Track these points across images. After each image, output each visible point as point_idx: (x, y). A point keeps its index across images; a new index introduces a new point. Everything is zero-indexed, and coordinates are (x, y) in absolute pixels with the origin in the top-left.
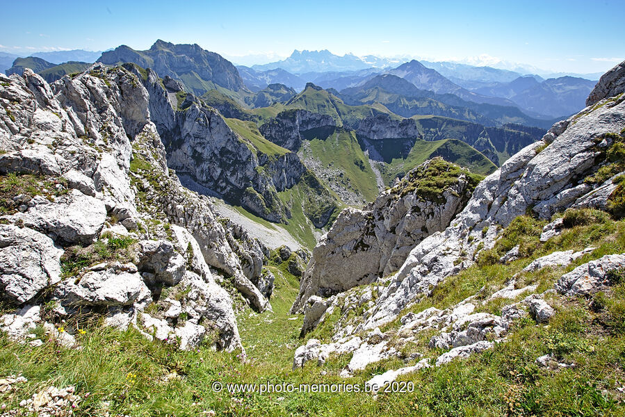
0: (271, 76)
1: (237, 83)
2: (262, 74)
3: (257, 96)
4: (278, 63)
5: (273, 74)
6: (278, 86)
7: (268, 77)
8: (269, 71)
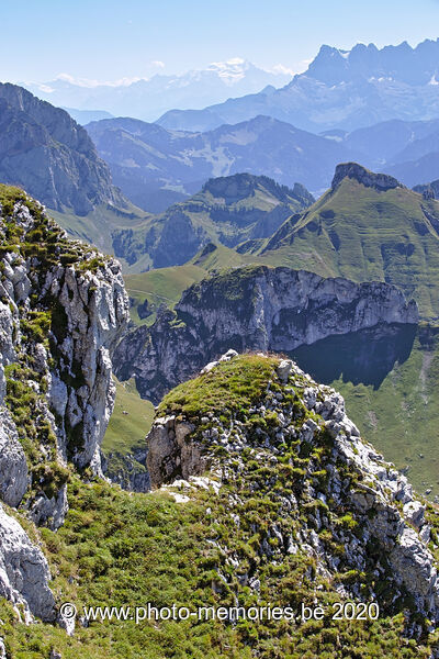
0: (232, 149)
1: (84, 181)
2: (195, 142)
3: (159, 227)
4: (261, 97)
5: (240, 139)
6: (241, 184)
7: (220, 150)
8: (226, 129)
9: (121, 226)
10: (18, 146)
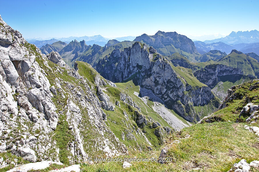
2: (209, 45)
7: (213, 46)
8: (214, 43)
9: (197, 56)
10: (184, 44)
